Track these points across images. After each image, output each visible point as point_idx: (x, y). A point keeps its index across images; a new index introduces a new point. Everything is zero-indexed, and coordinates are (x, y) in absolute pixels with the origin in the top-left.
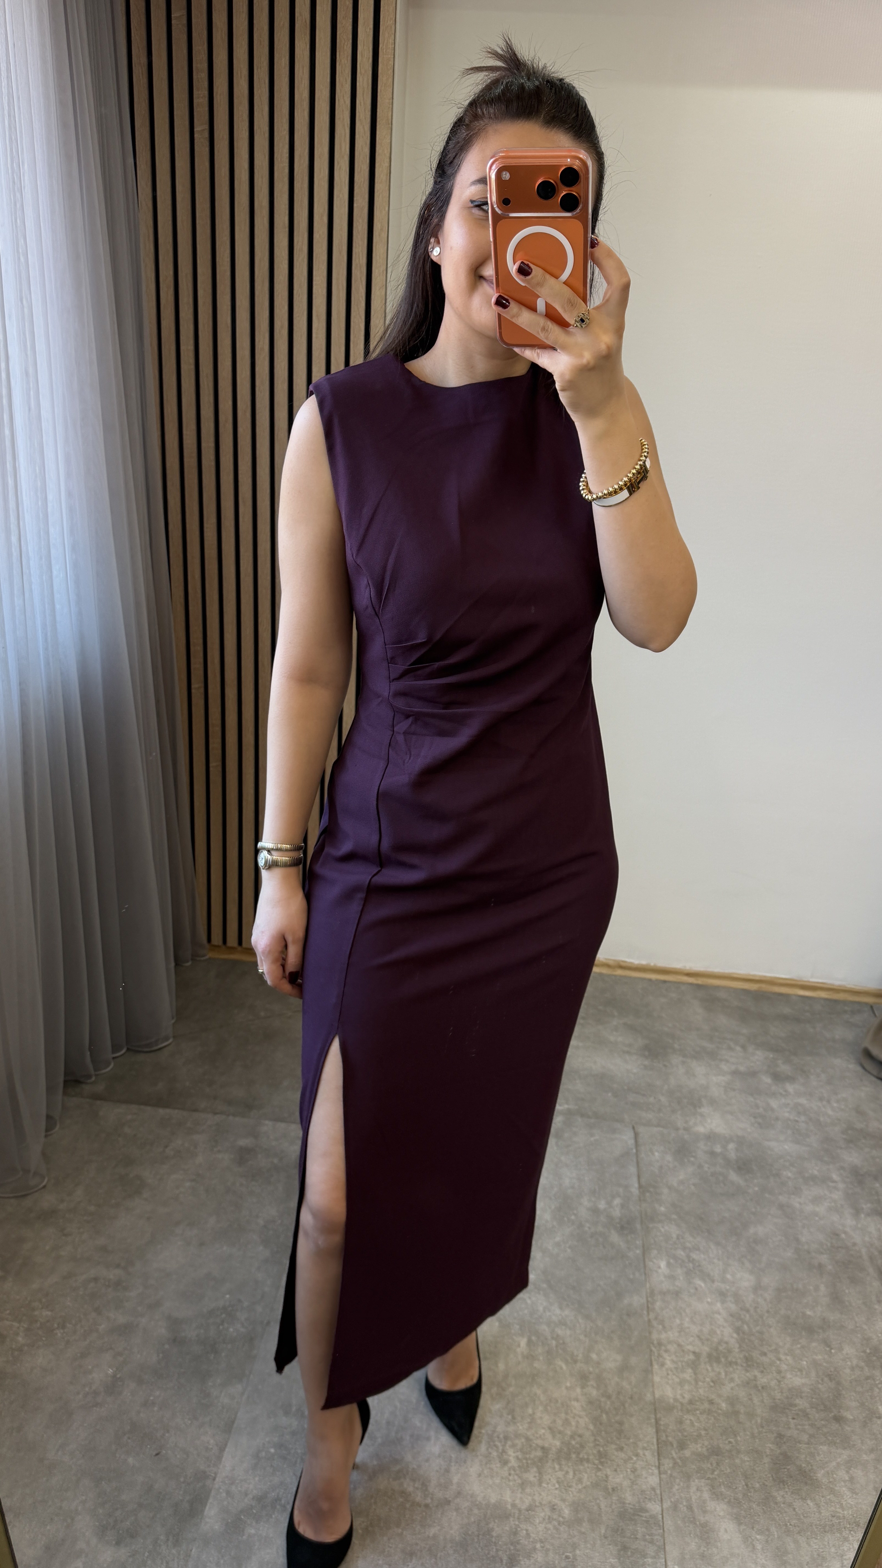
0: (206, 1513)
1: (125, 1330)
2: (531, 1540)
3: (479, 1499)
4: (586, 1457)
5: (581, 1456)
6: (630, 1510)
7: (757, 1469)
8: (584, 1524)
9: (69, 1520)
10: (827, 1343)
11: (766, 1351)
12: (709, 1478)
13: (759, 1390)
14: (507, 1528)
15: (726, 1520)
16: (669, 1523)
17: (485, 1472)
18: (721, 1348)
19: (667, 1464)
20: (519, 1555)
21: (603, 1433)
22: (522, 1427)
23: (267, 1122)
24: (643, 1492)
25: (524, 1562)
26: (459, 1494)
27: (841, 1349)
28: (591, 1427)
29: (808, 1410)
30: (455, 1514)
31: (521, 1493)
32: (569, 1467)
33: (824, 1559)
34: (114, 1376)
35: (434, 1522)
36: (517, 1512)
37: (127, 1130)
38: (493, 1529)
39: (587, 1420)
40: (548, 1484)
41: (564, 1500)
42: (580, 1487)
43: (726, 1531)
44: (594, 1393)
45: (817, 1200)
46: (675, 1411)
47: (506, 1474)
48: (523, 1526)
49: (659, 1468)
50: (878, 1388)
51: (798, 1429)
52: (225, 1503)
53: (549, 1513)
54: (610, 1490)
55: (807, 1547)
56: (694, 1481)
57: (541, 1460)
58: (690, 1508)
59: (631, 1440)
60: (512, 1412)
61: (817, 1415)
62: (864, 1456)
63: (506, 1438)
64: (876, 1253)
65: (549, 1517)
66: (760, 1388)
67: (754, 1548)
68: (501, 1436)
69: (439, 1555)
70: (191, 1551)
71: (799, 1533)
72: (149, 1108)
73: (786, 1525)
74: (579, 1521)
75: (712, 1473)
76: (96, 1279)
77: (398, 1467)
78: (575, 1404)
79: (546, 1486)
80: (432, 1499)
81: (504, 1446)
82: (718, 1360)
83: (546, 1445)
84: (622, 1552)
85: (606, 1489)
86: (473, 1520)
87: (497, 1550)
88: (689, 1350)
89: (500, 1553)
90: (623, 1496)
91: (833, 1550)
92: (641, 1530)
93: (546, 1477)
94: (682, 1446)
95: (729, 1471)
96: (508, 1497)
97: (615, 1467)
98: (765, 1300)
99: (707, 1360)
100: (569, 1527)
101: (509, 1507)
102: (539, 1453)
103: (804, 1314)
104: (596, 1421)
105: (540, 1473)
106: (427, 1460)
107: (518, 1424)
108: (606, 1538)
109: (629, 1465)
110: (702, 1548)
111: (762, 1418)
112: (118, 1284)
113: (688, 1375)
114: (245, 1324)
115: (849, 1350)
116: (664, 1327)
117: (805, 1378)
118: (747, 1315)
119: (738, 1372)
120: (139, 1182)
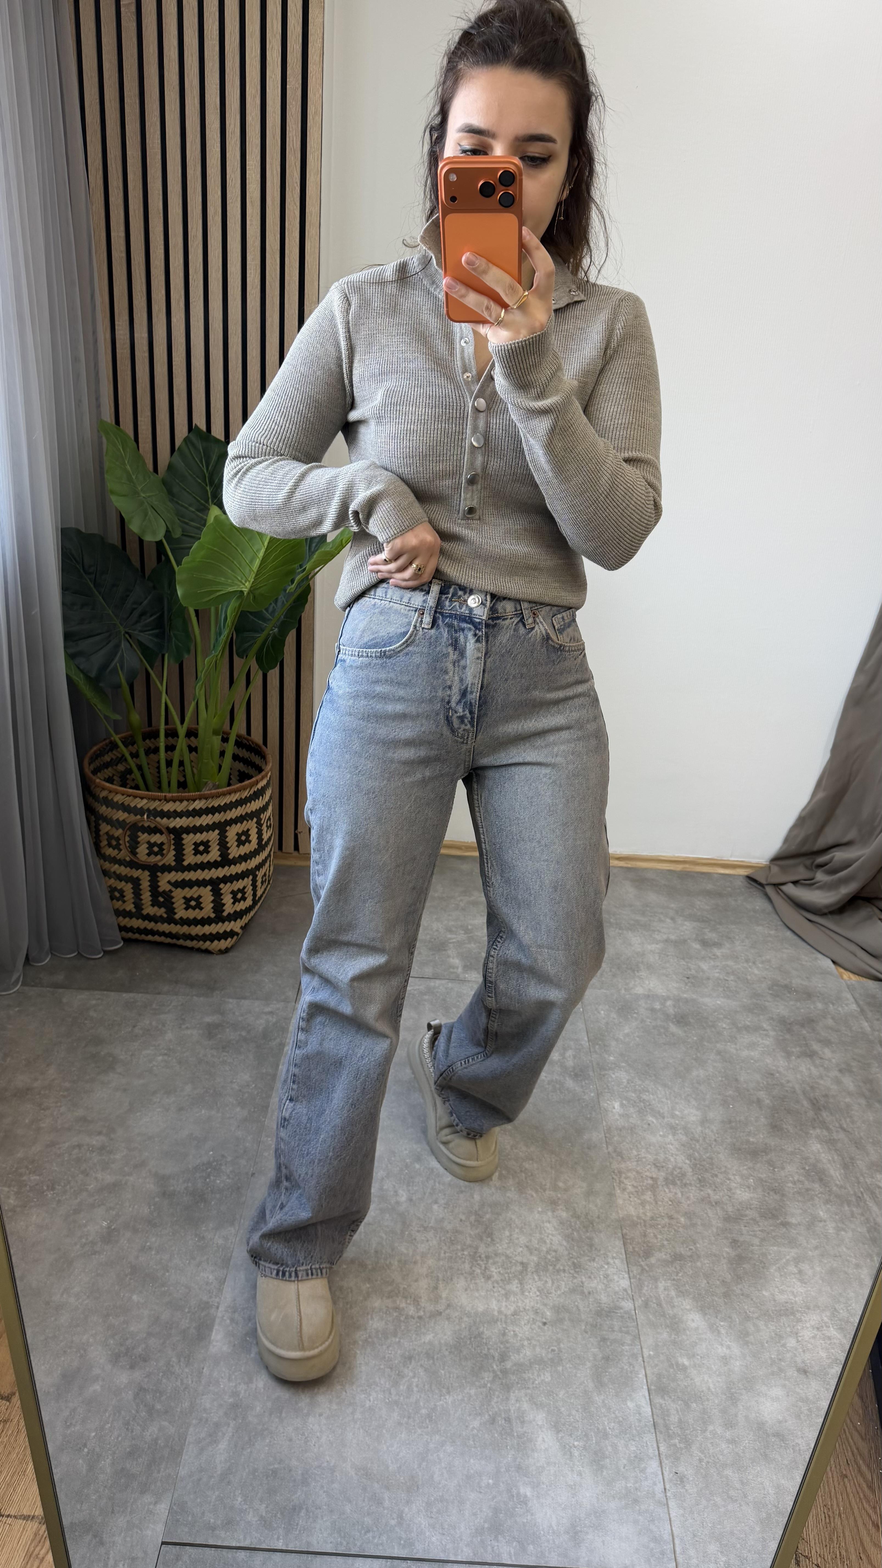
0: (212, 1338)
1: (115, 1188)
2: (519, 1338)
3: (468, 1309)
4: (562, 1268)
5: (557, 1267)
6: (605, 1309)
7: (716, 1269)
8: (566, 1323)
9: (82, 1352)
10: (770, 1163)
11: (716, 1173)
12: (674, 1280)
13: (713, 1206)
14: (496, 1331)
15: (692, 1312)
16: (641, 1318)
17: (471, 1286)
18: (675, 1173)
19: (635, 1270)
20: (509, 1352)
21: (576, 1248)
22: (501, 1247)
23: (231, 1000)
24: (616, 1293)
25: (514, 1357)
26: (449, 1306)
27: (783, 1168)
28: (565, 1243)
29: (758, 1219)
30: (447, 1322)
31: (506, 1301)
32: (547, 1277)
33: (781, 1337)
34: (109, 1227)
35: (428, 1330)
36: (503, 1317)
37: (92, 1013)
38: (483, 1333)
39: (560, 1238)
40: (529, 1292)
41: (545, 1305)
42: (559, 1292)
43: (693, 1320)
44: (564, 1215)
45: (752, 1046)
46: (639, 1226)
47: (490, 1286)
48: (510, 1328)
49: (629, 1274)
50: (819, 1198)
51: (750, 1235)
52: (231, 1328)
53: (532, 1316)
54: (587, 1293)
55: (765, 1328)
56: (661, 1283)
57: (521, 1273)
58: (659, 1304)
59: (602, 1252)
60: (490, 1235)
61: (766, 1223)
62: (810, 1252)
63: (488, 1257)
64: (808, 1088)
65: (533, 1319)
66: (714, 1204)
67: (719, 1332)
68: (483, 1256)
69: (435, 1357)
70: (203, 1369)
71: (757, 1318)
72: (113, 994)
73: (746, 1312)
74: (561, 1321)
75: (677, 1275)
76: (79, 1146)
77: (390, 1288)
78: (548, 1225)
79: (527, 1294)
80: (424, 1311)
81: (486, 1264)
82: (674, 1184)
83: (525, 1261)
84: (602, 1343)
85: (582, 1293)
86: (464, 1326)
87: (489, 1349)
88: (646, 1176)
89: (492, 1351)
90: (599, 1298)
91: (788, 1329)
92: (617, 1324)
93: (527, 1287)
94: (647, 1254)
95: (691, 1272)
96: (494, 1305)
97: (589, 1274)
98: (712, 1131)
99: (664, 1183)
100: (552, 1325)
101: (496, 1313)
102: (519, 1268)
103: (748, 1142)
104: (568, 1237)
105: (521, 1284)
106: (416, 1281)
107: (498, 1245)
108: (586, 1332)
109: (601, 1273)
110: (673, 1336)
111: (717, 1228)
112: (102, 1149)
113: (648, 1196)
114: (231, 1176)
115: (790, 1168)
116: (622, 1157)
117: (753, 1193)
118: (697, 1144)
119: (693, 1192)
120: (111, 1059)
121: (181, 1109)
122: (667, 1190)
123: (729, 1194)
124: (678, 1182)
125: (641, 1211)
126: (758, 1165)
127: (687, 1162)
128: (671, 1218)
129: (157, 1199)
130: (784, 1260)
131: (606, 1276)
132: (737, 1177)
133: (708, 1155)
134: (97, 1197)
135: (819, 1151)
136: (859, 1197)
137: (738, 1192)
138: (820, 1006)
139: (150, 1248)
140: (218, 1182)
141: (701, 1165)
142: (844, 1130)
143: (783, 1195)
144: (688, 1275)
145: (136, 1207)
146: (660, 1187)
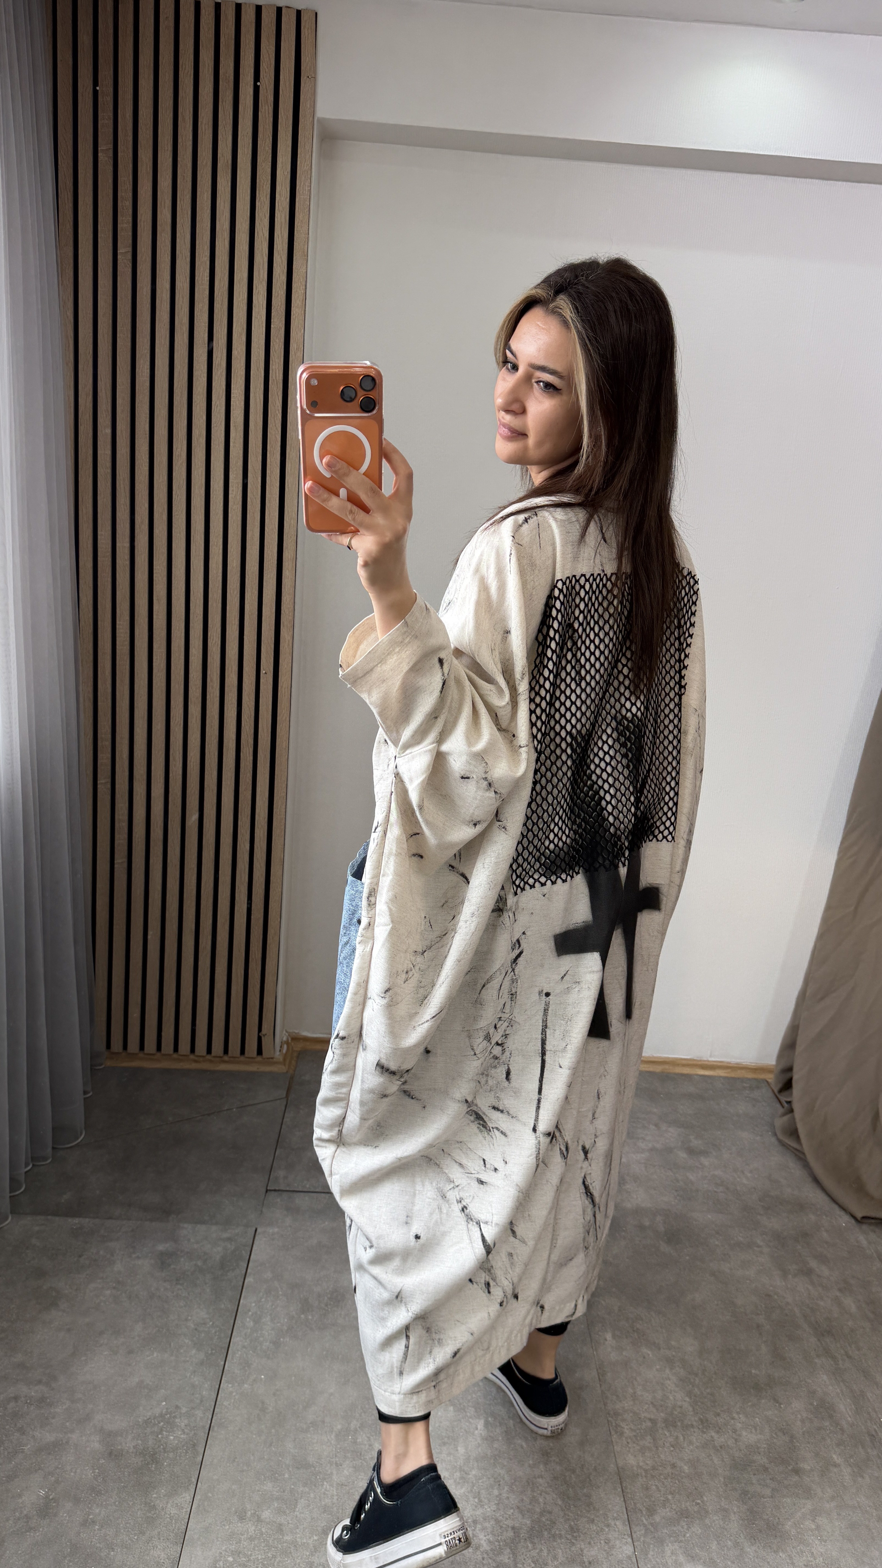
4: (558, 1533)
5: (553, 1532)
7: (726, 1527)
10: (775, 1399)
11: (719, 1411)
12: (681, 1541)
13: (718, 1451)
18: (675, 1413)
19: (639, 1532)
21: (571, 1507)
23: (186, 1226)
27: (789, 1404)
28: (560, 1503)
29: (767, 1465)
32: (542, 1545)
37: (34, 1241)
39: (554, 1496)
44: (558, 1468)
45: (745, 1264)
46: (640, 1477)
49: (631, 1536)
50: (831, 1438)
51: (760, 1484)
54: (587, 1564)
56: (668, 1546)
59: (601, 1512)
61: (777, 1469)
62: (827, 1504)
64: (808, 1311)
66: (719, 1448)
72: (57, 1219)
75: (684, 1536)
78: (540, 1481)
82: (674, 1425)
88: (645, 1418)
95: (700, 1531)
97: (588, 1540)
98: (711, 1363)
103: (750, 1373)
104: (563, 1495)
109: (602, 1537)
111: (725, 1478)
112: (42, 1401)
113: (648, 1441)
114: (186, 1430)
115: (797, 1405)
116: (617, 1396)
117: (761, 1434)
118: (697, 1379)
119: (695, 1435)
120: (54, 1294)
121: (131, 1352)
122: (667, 1434)
123: (734, 1436)
124: (679, 1424)
125: (641, 1459)
126: (763, 1401)
127: (687, 1399)
128: (674, 1466)
129: (102, 1461)
130: (799, 1514)
131: (608, 1541)
132: (741, 1416)
133: (708, 1390)
134: (34, 1461)
135: (825, 1382)
136: (873, 1435)
137: (744, 1433)
138: (813, 1217)
139: (94, 1522)
140: (172, 1438)
141: (702, 1403)
142: (849, 1357)
143: (792, 1437)
144: (696, 1535)
145: (78, 1471)
146: (660, 1431)
